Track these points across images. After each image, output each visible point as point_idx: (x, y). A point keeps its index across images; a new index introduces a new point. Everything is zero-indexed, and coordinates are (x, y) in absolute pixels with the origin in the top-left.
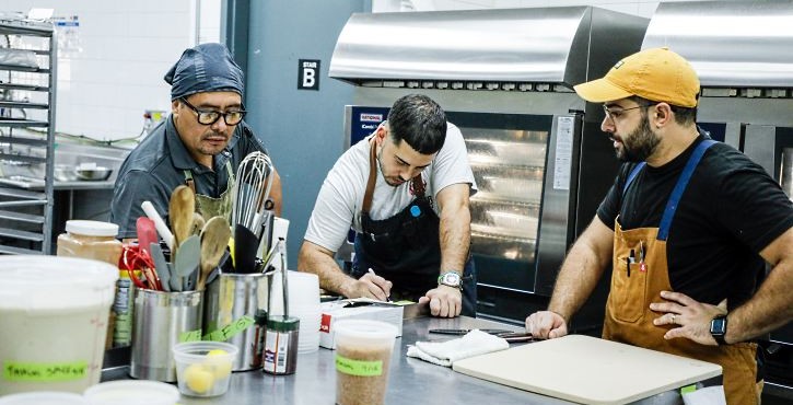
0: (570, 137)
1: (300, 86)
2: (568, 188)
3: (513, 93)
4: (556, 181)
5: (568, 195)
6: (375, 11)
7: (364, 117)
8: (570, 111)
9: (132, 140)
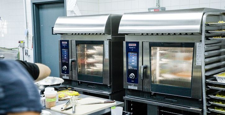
0: (108, 46)
1: (53, 34)
2: (108, 58)
3: (96, 35)
4: (106, 56)
5: (109, 59)
6: (67, 16)
7: (63, 43)
8: (108, 40)
9: (17, 48)
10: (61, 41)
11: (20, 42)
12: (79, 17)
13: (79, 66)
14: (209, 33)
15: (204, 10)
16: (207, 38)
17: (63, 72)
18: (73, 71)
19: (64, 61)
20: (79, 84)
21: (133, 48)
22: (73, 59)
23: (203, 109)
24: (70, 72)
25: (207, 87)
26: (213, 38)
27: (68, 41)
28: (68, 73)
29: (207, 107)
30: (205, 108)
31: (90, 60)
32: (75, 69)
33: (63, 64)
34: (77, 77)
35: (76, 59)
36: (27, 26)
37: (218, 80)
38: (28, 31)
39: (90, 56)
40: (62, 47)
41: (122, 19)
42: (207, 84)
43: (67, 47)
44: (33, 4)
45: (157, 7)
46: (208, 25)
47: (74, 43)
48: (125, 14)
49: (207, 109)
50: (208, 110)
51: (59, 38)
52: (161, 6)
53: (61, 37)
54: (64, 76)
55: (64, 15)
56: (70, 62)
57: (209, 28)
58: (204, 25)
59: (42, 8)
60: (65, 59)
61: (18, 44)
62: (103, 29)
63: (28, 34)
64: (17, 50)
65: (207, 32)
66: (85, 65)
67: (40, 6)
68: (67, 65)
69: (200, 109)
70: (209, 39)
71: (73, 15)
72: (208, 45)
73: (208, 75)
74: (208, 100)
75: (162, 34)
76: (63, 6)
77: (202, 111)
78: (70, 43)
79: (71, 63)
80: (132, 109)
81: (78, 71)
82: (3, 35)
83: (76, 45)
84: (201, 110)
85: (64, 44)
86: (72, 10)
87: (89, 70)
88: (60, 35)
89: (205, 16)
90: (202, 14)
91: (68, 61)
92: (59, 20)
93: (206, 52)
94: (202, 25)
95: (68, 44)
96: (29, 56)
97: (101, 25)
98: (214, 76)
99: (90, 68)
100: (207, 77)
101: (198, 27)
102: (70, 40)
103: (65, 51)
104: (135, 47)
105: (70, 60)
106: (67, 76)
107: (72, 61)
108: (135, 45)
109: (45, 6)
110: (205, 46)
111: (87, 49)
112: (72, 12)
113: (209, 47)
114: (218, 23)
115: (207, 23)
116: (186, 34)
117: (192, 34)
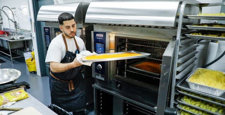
8: (79, 28)
10: (44, 28)
14: (186, 27)
19: (47, 46)
21: (100, 38)
25: (176, 91)
27: (49, 28)
36: (30, 14)
37: (190, 86)
38: (31, 19)
40: (45, 33)
43: (49, 33)
46: (186, 17)
47: (53, 31)
48: (92, 1)
51: (44, 25)
58: (181, 18)
60: (48, 44)
63: (31, 21)
75: (130, 25)
78: (50, 30)
80: (101, 97)
83: (55, 32)
85: (47, 31)
95: (49, 31)
102: (50, 27)
103: (48, 37)
104: (102, 37)
108: (102, 35)
114: (197, 15)
115: (185, 15)
116: (157, 27)
117: (163, 27)
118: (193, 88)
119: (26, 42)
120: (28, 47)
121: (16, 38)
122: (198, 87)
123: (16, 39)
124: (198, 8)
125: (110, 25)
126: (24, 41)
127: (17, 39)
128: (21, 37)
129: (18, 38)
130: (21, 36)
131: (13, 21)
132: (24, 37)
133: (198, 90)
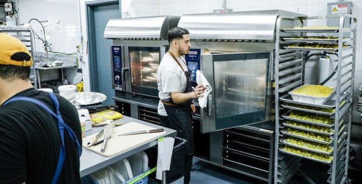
3: (151, 41)
6: (122, 18)
7: (115, 49)
8: (164, 46)
9: (75, 54)
10: (113, 47)
11: (77, 47)
12: (135, 19)
13: (133, 76)
14: (284, 40)
15: (279, 12)
16: (282, 47)
17: (116, 82)
18: (127, 81)
19: (116, 70)
20: (133, 97)
21: (193, 56)
22: (126, 68)
23: (274, 131)
24: (123, 83)
25: (280, 106)
26: (289, 47)
27: (120, 47)
28: (121, 83)
29: (280, 129)
30: (277, 130)
31: (146, 69)
32: (128, 79)
33: (115, 73)
34: (131, 89)
35: (129, 68)
36: (81, 30)
37: (293, 99)
38: (82, 36)
39: (146, 64)
40: (114, 54)
41: (180, 21)
42: (281, 102)
43: (119, 54)
44: (88, 5)
45: (223, 8)
46: (283, 31)
47: (127, 50)
48: (184, 15)
49: (280, 131)
50: (281, 133)
51: (111, 43)
52: (227, 8)
53: (114, 42)
54: (117, 86)
55: (119, 17)
56: (122, 71)
57: (283, 34)
58: (278, 31)
59: (97, 10)
60: (117, 68)
61: (76, 49)
62: (158, 33)
63: (82, 39)
64: (76, 55)
65: (282, 39)
66: (140, 75)
67: (95, 8)
68: (120, 74)
69: (272, 130)
70: (284, 49)
71: (129, 17)
72: (282, 56)
73: (282, 92)
74: (281, 122)
75: (229, 41)
76: (118, 8)
77: (274, 134)
79: (124, 72)
81: (132, 81)
82: (68, 40)
83: (129, 52)
84: (272, 132)
85: (116, 51)
86: (126, 11)
87: (145, 80)
88: (112, 40)
89: (279, 20)
90: (276, 17)
91: (121, 70)
92: (111, 23)
93: (281, 64)
94: (275, 31)
96: (84, 62)
97: (157, 29)
98: (290, 93)
99: (147, 79)
100: (281, 94)
101: (271, 33)
102: (122, 46)
103: (117, 58)
104: (195, 55)
105: (123, 69)
106: (120, 87)
107: (125, 70)
108: (196, 53)
109: (100, 8)
110: (280, 56)
111: (143, 56)
112: (127, 13)
113: (283, 57)
114: (294, 29)
115: (281, 29)
116: (257, 41)
117: (264, 41)
118: (296, 100)
119: (62, 70)
120: (66, 78)
121: (50, 64)
122: (300, 98)
123: (50, 66)
124: (299, 21)
125: (204, 40)
126: (60, 70)
127: (52, 66)
128: (57, 64)
129: (54, 64)
130: (57, 62)
131: (44, 40)
132: (62, 63)
133: (300, 101)
